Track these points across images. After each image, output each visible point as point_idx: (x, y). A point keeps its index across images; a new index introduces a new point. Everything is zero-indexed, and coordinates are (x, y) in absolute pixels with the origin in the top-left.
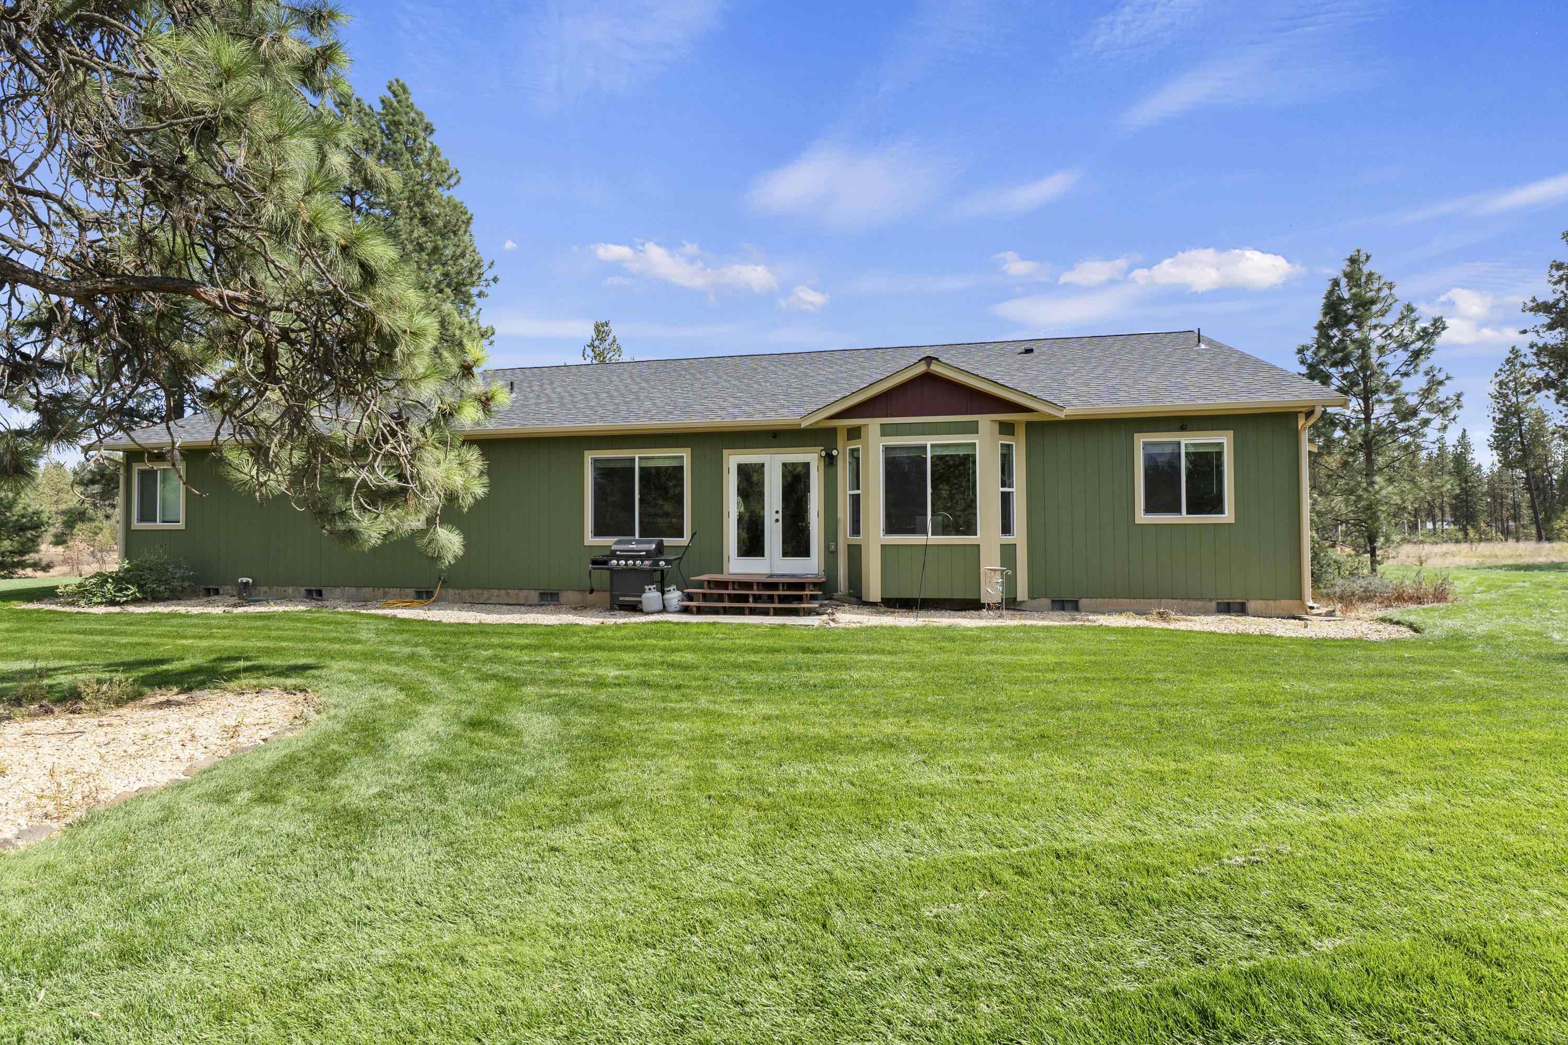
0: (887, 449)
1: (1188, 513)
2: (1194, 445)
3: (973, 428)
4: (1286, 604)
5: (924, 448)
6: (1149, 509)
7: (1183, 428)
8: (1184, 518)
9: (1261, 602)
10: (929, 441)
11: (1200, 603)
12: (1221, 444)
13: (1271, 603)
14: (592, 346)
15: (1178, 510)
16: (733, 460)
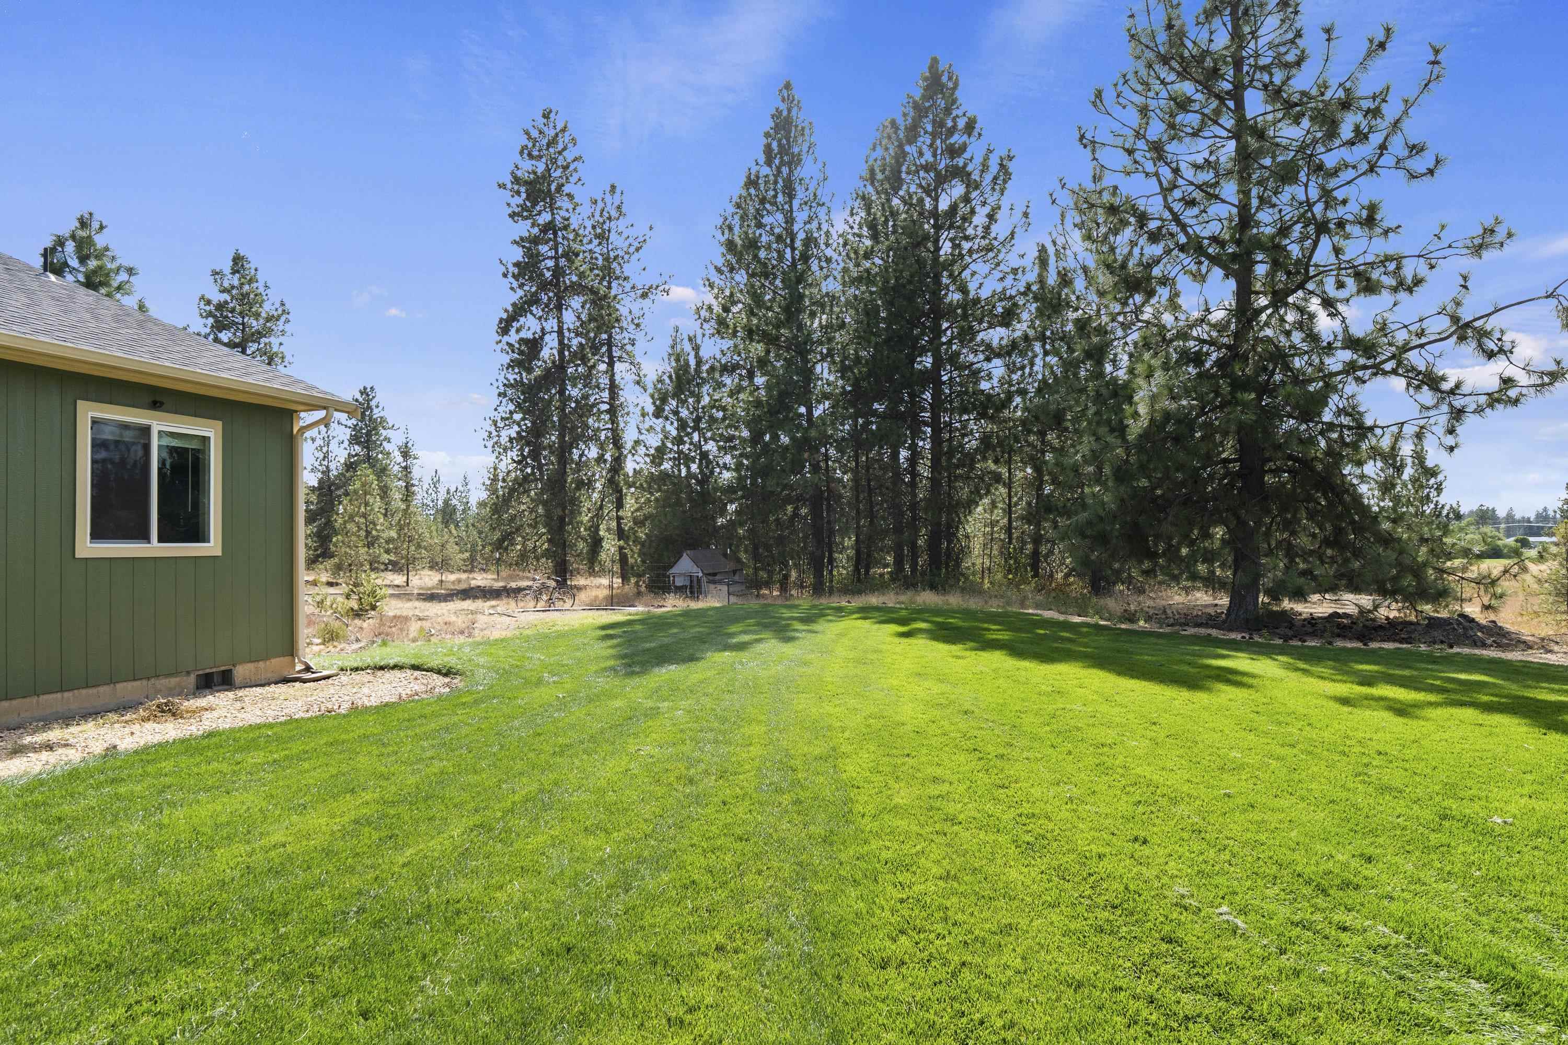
1: (160, 540)
2: (172, 435)
4: (277, 664)
6: (97, 535)
7: (156, 405)
8: (154, 548)
9: (250, 666)
11: (173, 681)
12: (205, 440)
13: (261, 664)
15: (146, 538)
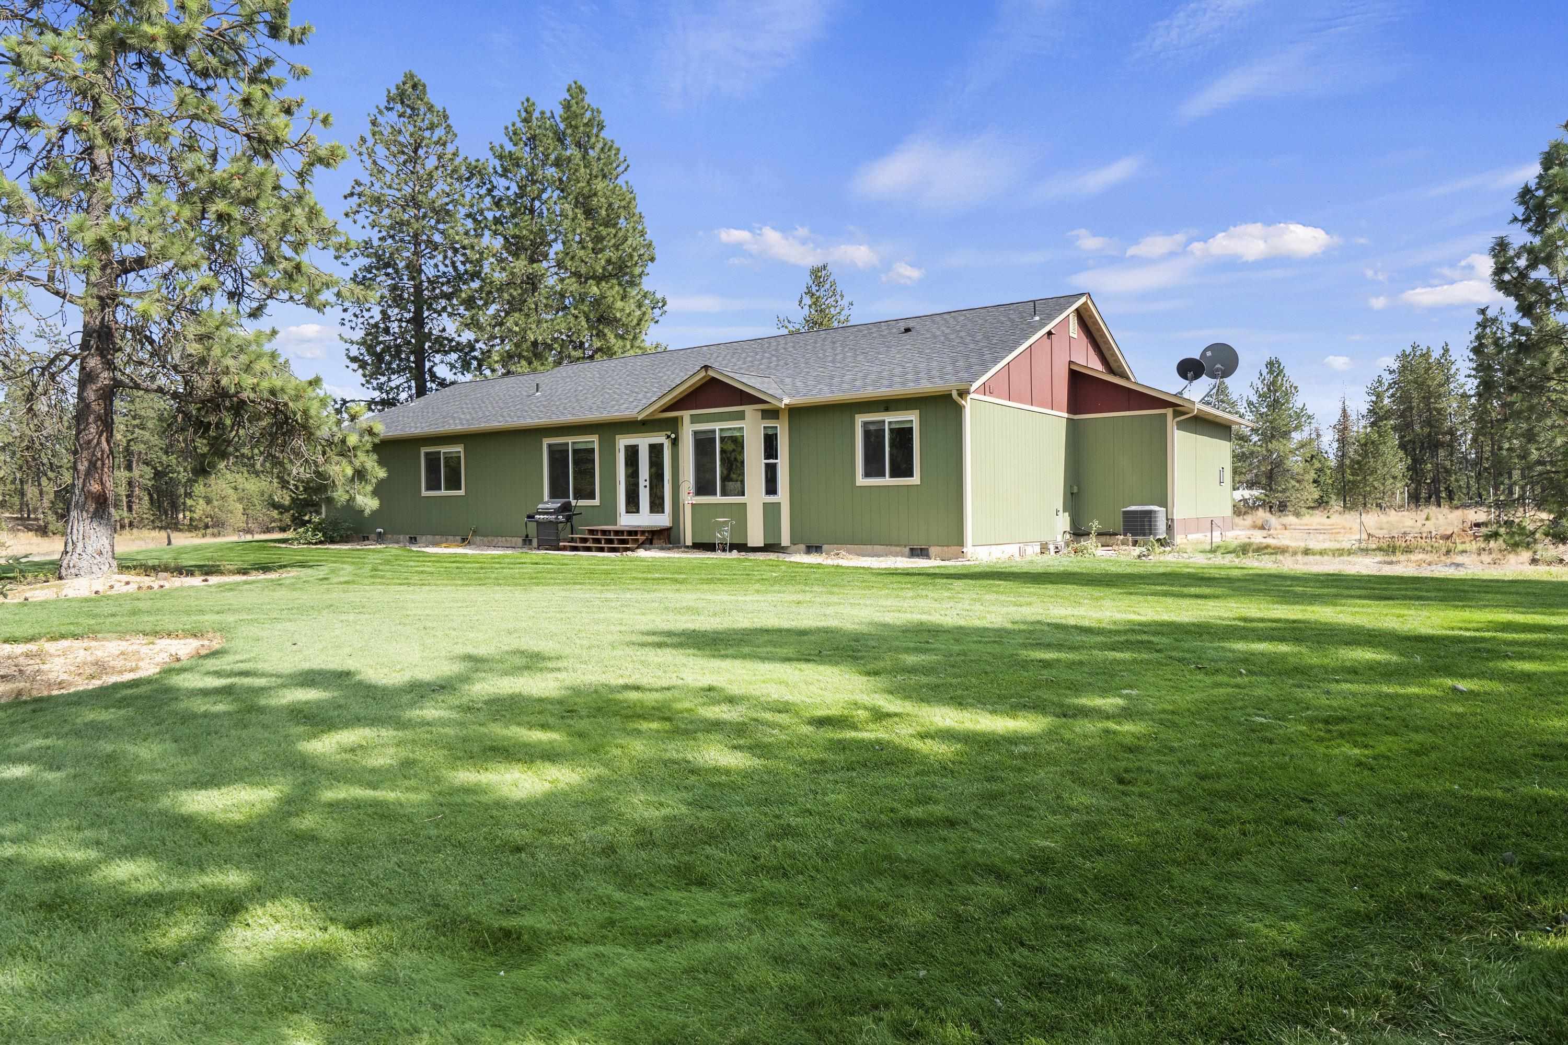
0: (696, 433)
1: (890, 477)
2: (895, 423)
3: (741, 416)
4: (954, 550)
5: (714, 431)
6: (866, 474)
7: (886, 410)
8: (888, 480)
9: (939, 548)
10: (717, 426)
11: (898, 549)
12: (911, 422)
13: (946, 549)
14: (809, 293)
15: (884, 475)
16: (623, 442)
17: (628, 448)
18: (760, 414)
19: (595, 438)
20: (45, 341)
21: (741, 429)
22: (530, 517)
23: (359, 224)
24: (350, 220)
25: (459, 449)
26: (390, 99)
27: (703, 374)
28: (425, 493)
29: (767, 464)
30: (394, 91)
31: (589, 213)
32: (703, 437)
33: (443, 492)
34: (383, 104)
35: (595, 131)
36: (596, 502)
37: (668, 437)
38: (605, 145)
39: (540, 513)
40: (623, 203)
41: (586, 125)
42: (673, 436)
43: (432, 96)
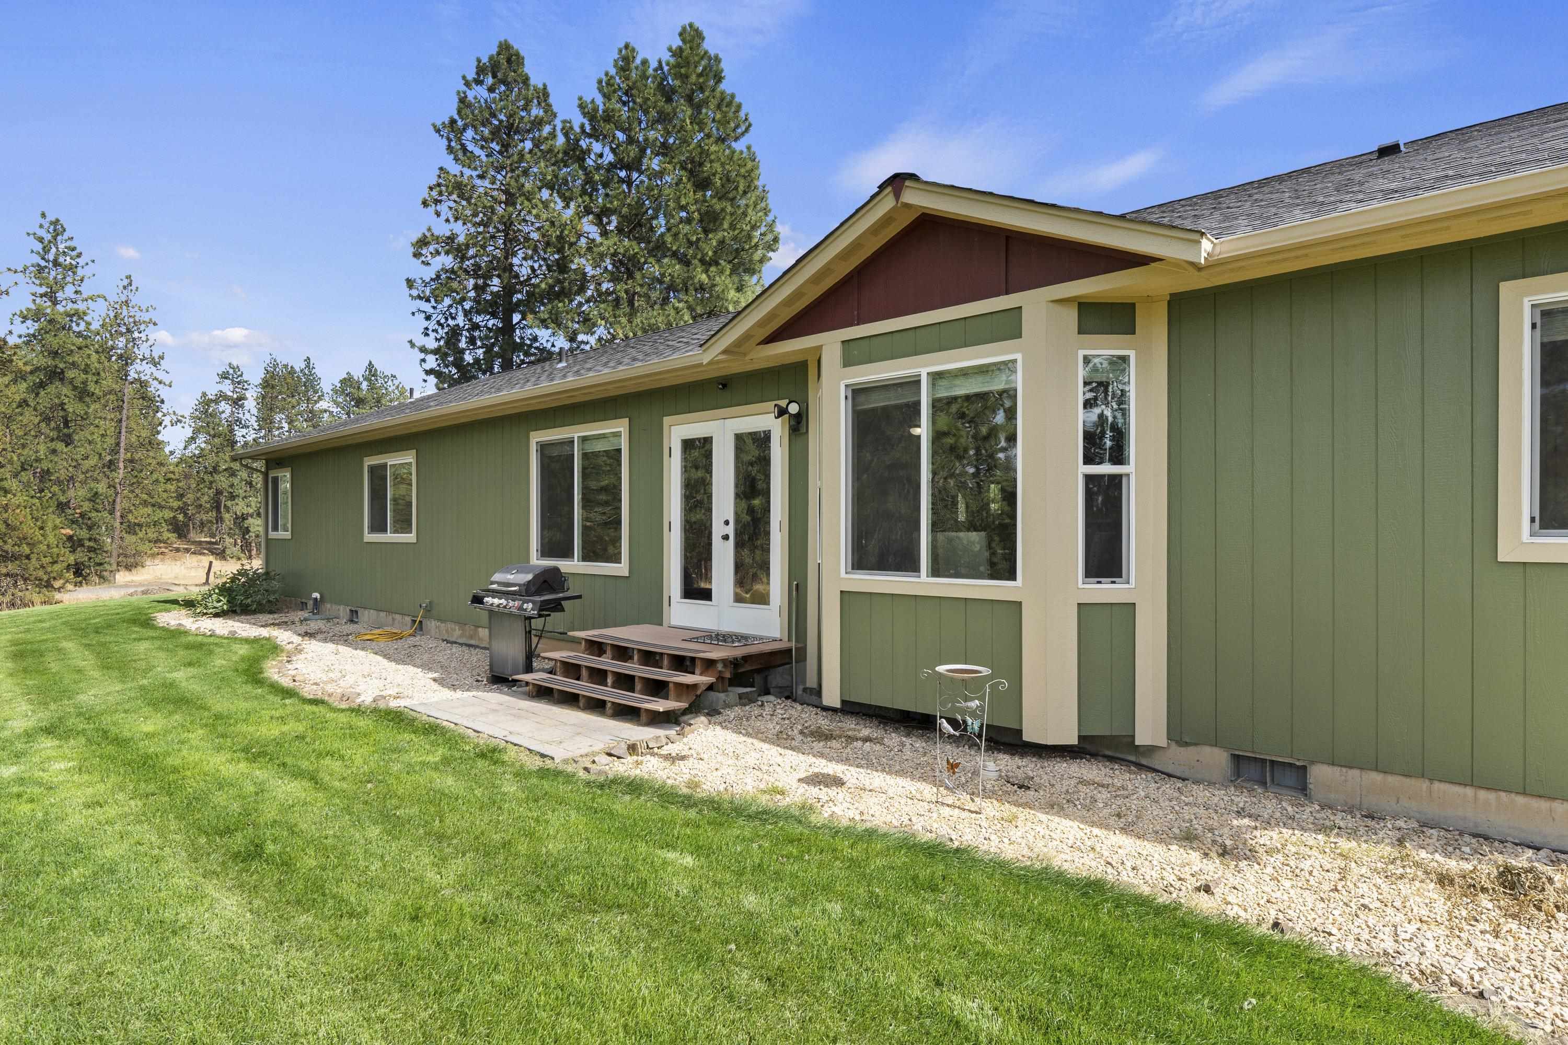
0: (857, 393)
3: (1007, 327)
5: (915, 383)
10: (926, 367)
16: (679, 431)
17: (688, 445)
18: (1071, 316)
19: (621, 427)
20: (229, 382)
21: (1009, 366)
22: (477, 600)
23: (443, 217)
24: (431, 209)
25: (408, 458)
26: (481, 70)
27: (887, 203)
28: (369, 537)
29: (1090, 479)
30: (485, 60)
31: (702, 184)
32: (877, 402)
33: (390, 537)
34: (471, 75)
35: (712, 83)
36: (621, 568)
37: (782, 412)
38: (722, 100)
39: (495, 593)
40: (743, 171)
41: (700, 75)
42: (794, 408)
43: (529, 68)
